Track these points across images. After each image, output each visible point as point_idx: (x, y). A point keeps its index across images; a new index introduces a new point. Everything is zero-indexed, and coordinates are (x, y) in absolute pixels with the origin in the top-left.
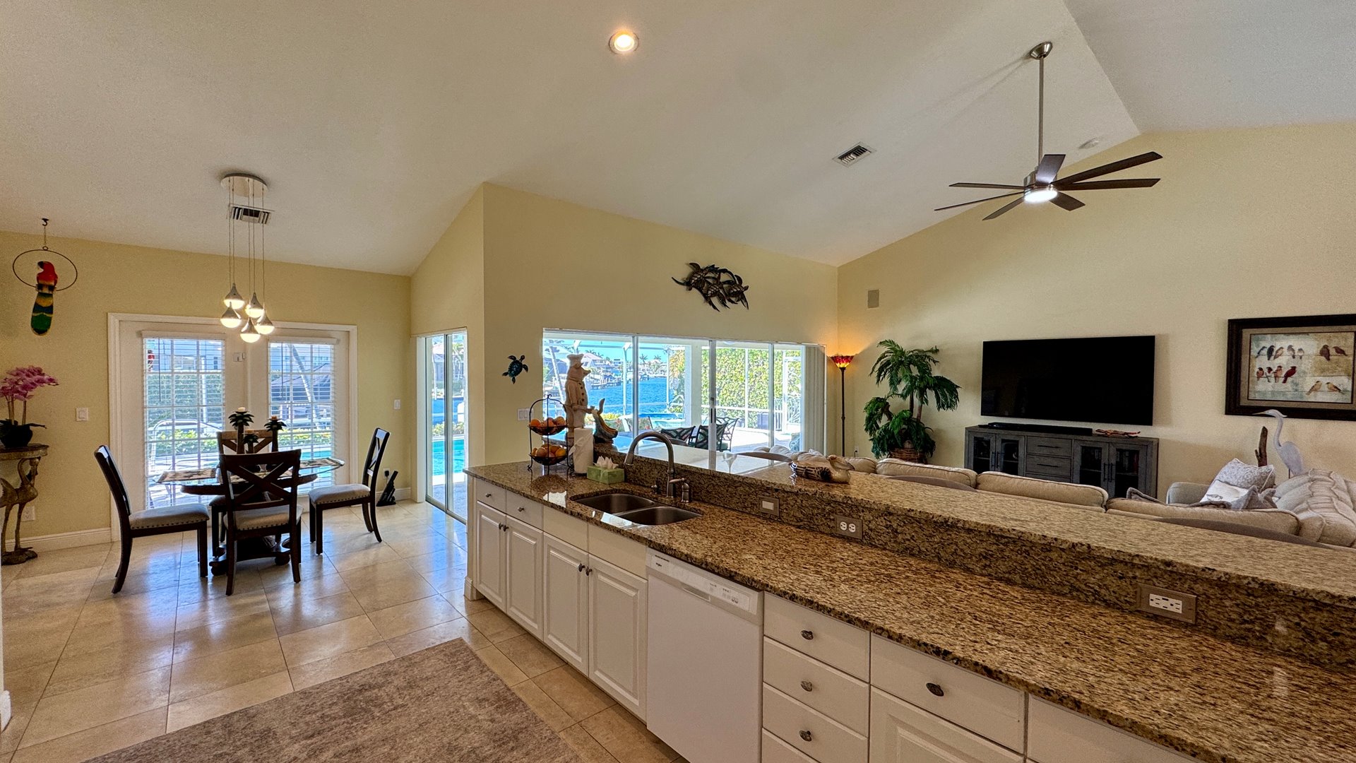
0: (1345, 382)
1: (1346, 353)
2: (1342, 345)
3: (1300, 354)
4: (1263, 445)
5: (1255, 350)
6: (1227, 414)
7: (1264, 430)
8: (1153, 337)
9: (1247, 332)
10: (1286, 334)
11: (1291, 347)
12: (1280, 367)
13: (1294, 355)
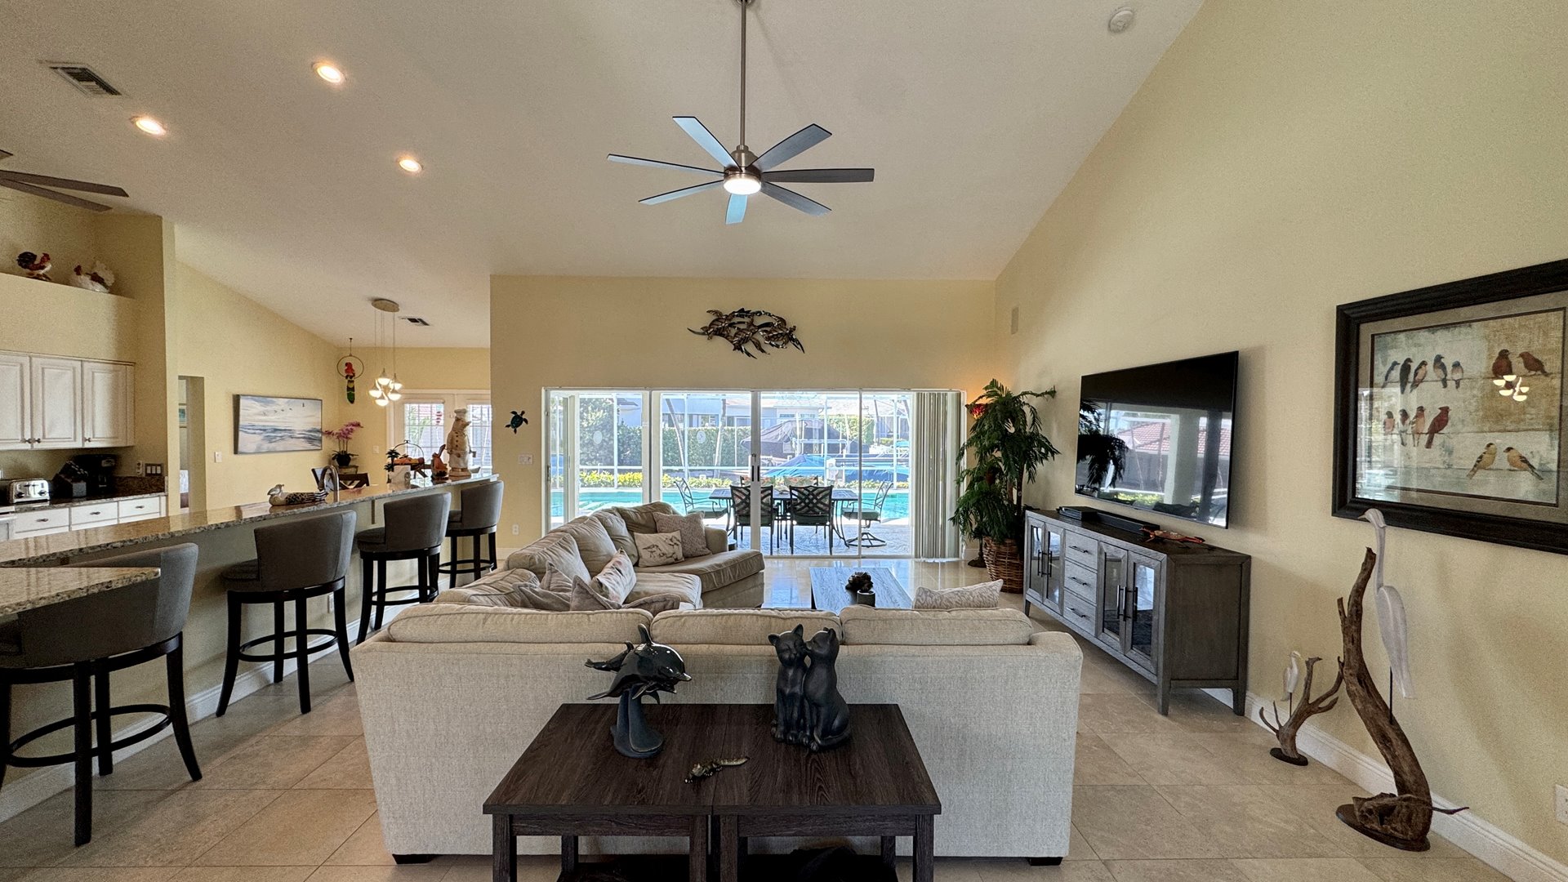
0: (1542, 448)
1: (1547, 368)
2: (1536, 349)
3: (1457, 376)
4: (1359, 590)
5: (1381, 369)
6: (1334, 513)
7: (1370, 556)
8: (1236, 354)
9: (1367, 330)
10: (1432, 328)
11: (1438, 359)
12: (1421, 409)
13: (1444, 382)
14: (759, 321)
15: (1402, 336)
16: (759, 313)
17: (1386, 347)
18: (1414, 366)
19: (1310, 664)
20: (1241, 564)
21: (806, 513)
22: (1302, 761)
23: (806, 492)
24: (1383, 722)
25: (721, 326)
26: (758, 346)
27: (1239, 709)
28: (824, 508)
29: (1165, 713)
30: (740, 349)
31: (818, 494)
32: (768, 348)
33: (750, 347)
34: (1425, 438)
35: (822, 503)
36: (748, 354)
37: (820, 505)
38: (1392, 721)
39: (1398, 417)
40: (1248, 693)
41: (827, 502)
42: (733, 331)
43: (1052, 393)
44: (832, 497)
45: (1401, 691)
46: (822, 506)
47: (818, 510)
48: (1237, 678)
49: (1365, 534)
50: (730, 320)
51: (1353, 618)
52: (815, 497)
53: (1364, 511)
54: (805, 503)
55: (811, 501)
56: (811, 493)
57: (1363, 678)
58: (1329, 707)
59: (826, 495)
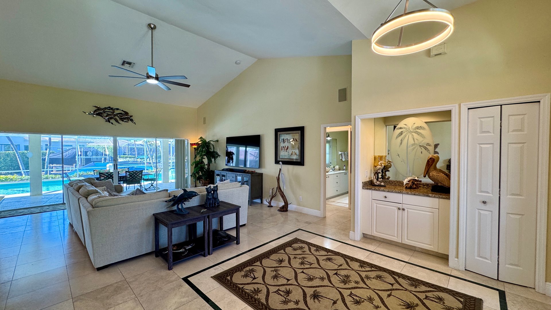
0: (297, 152)
1: (297, 141)
2: (297, 138)
4: (279, 175)
5: (281, 140)
6: (275, 163)
7: (280, 169)
8: (260, 135)
9: (279, 133)
10: (286, 134)
11: (287, 139)
12: (285, 146)
13: (288, 142)
14: (117, 112)
15: (283, 135)
16: (118, 109)
17: (281, 136)
18: (284, 140)
19: (273, 189)
20: (261, 175)
21: (132, 180)
22: (272, 206)
23: (132, 173)
24: (283, 194)
25: (99, 112)
26: (117, 121)
27: (262, 202)
28: (139, 178)
29: (251, 205)
30: (109, 122)
31: (137, 173)
32: (120, 122)
33: (112, 121)
34: (286, 151)
35: (139, 176)
36: (112, 123)
37: (138, 177)
38: (284, 194)
39: (283, 147)
40: (263, 199)
41: (141, 176)
42: (105, 115)
43: (217, 141)
44: (143, 174)
45: (285, 188)
46: (139, 177)
47: (137, 179)
48: (261, 196)
49: (279, 166)
50: (104, 110)
51: (278, 179)
52: (136, 174)
53: (279, 162)
54: (132, 177)
55: (134, 176)
56: (135, 173)
57: (280, 188)
58: (275, 196)
59: (140, 173)
